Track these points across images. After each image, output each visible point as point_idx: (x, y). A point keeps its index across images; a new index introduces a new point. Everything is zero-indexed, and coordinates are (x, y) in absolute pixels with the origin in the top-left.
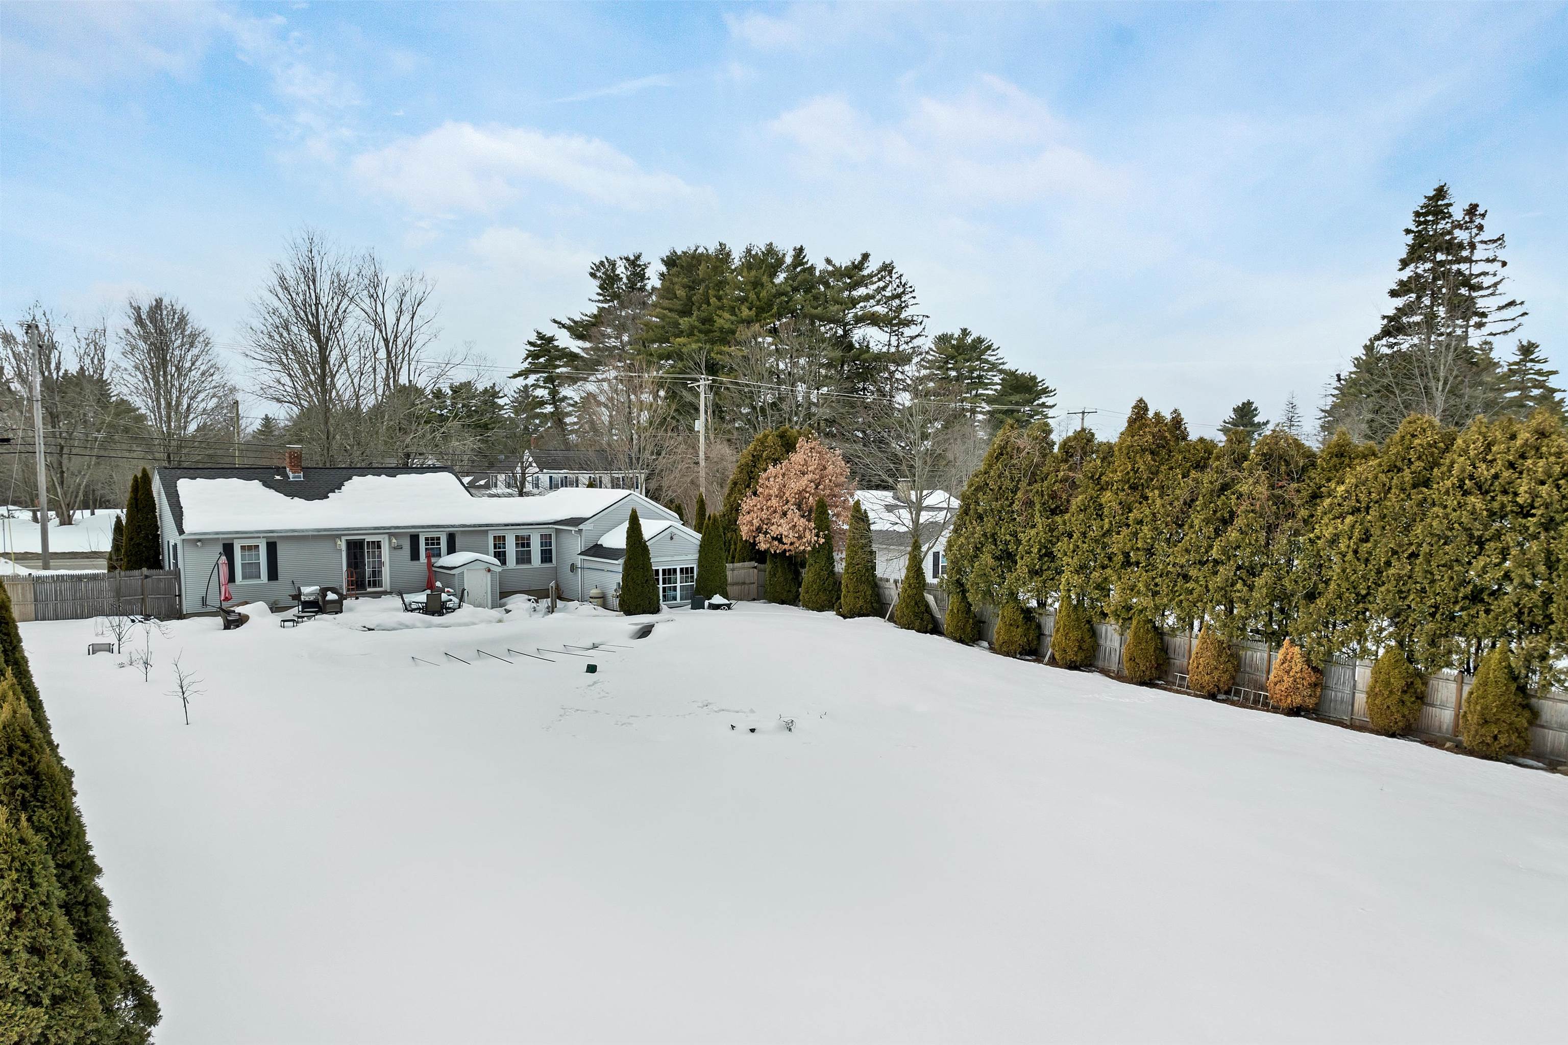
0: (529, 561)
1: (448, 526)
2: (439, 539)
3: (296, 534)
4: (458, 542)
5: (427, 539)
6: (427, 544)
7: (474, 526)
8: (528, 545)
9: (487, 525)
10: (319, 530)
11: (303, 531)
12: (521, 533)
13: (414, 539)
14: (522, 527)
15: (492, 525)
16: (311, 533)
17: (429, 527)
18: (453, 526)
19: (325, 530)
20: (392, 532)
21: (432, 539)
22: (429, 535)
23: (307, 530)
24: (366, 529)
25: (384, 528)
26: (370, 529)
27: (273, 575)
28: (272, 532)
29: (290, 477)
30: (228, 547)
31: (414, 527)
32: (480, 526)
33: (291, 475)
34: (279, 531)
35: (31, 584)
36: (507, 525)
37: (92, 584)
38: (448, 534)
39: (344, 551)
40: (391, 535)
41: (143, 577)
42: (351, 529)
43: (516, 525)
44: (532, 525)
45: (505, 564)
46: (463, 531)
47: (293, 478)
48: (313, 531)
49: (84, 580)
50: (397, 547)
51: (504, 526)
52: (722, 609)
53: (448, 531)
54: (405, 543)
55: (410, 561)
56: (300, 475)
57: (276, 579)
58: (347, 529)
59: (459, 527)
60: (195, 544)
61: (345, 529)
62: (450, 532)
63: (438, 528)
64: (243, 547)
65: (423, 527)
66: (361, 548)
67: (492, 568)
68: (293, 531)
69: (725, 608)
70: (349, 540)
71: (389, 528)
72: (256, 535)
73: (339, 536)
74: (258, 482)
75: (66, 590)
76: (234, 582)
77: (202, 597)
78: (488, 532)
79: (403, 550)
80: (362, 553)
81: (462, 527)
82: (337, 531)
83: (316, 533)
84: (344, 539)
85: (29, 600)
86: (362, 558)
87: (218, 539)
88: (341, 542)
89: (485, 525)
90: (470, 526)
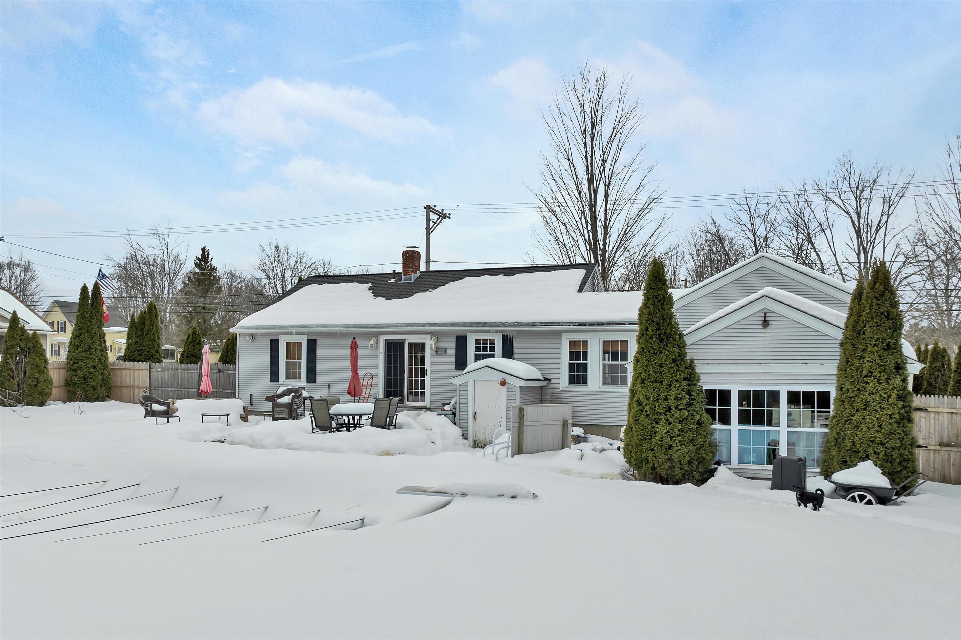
0: (624, 381)
1: (497, 324)
2: (492, 343)
3: (325, 330)
4: (518, 347)
5: (477, 342)
6: (477, 349)
7: (534, 324)
8: (624, 356)
9: (552, 324)
10: (348, 326)
11: (332, 326)
12: (611, 337)
13: (461, 341)
14: (605, 327)
15: (560, 324)
16: (339, 330)
17: (472, 324)
18: (503, 324)
19: (355, 326)
20: (435, 331)
21: (485, 342)
22: (482, 337)
23: (337, 326)
24: (396, 326)
25: (418, 325)
26: (401, 326)
27: (312, 377)
28: (304, 327)
29: (402, 279)
30: (275, 344)
31: (453, 324)
32: (542, 324)
33: (403, 277)
34: (311, 327)
35: (149, 371)
36: (584, 324)
37: (185, 374)
38: (503, 336)
39: (381, 353)
40: (432, 334)
41: (217, 371)
42: (381, 326)
43: (596, 325)
44: (628, 324)
45: (585, 382)
46: (518, 332)
47: (404, 281)
48: (342, 327)
49: (180, 371)
50: (438, 351)
51: (578, 325)
52: (853, 499)
53: (500, 332)
54: (451, 346)
55: (455, 371)
56: (411, 277)
57: (315, 381)
58: (377, 326)
59: (512, 326)
60: (248, 338)
61: (374, 326)
62: (505, 334)
63: (484, 326)
64: (288, 344)
65: (464, 325)
66: (403, 351)
67: (509, 379)
68: (324, 326)
69: (862, 498)
70: (385, 340)
71: (423, 325)
72: (290, 330)
73: (376, 335)
74: (369, 285)
75: (168, 379)
76: (278, 381)
77: (251, 395)
78: (558, 334)
79: (447, 354)
80: (403, 357)
81: (515, 326)
82: (367, 327)
83: (345, 330)
84: (382, 338)
85: (147, 386)
86: (402, 363)
87: (267, 334)
88: (377, 343)
89: (548, 323)
90: (527, 324)
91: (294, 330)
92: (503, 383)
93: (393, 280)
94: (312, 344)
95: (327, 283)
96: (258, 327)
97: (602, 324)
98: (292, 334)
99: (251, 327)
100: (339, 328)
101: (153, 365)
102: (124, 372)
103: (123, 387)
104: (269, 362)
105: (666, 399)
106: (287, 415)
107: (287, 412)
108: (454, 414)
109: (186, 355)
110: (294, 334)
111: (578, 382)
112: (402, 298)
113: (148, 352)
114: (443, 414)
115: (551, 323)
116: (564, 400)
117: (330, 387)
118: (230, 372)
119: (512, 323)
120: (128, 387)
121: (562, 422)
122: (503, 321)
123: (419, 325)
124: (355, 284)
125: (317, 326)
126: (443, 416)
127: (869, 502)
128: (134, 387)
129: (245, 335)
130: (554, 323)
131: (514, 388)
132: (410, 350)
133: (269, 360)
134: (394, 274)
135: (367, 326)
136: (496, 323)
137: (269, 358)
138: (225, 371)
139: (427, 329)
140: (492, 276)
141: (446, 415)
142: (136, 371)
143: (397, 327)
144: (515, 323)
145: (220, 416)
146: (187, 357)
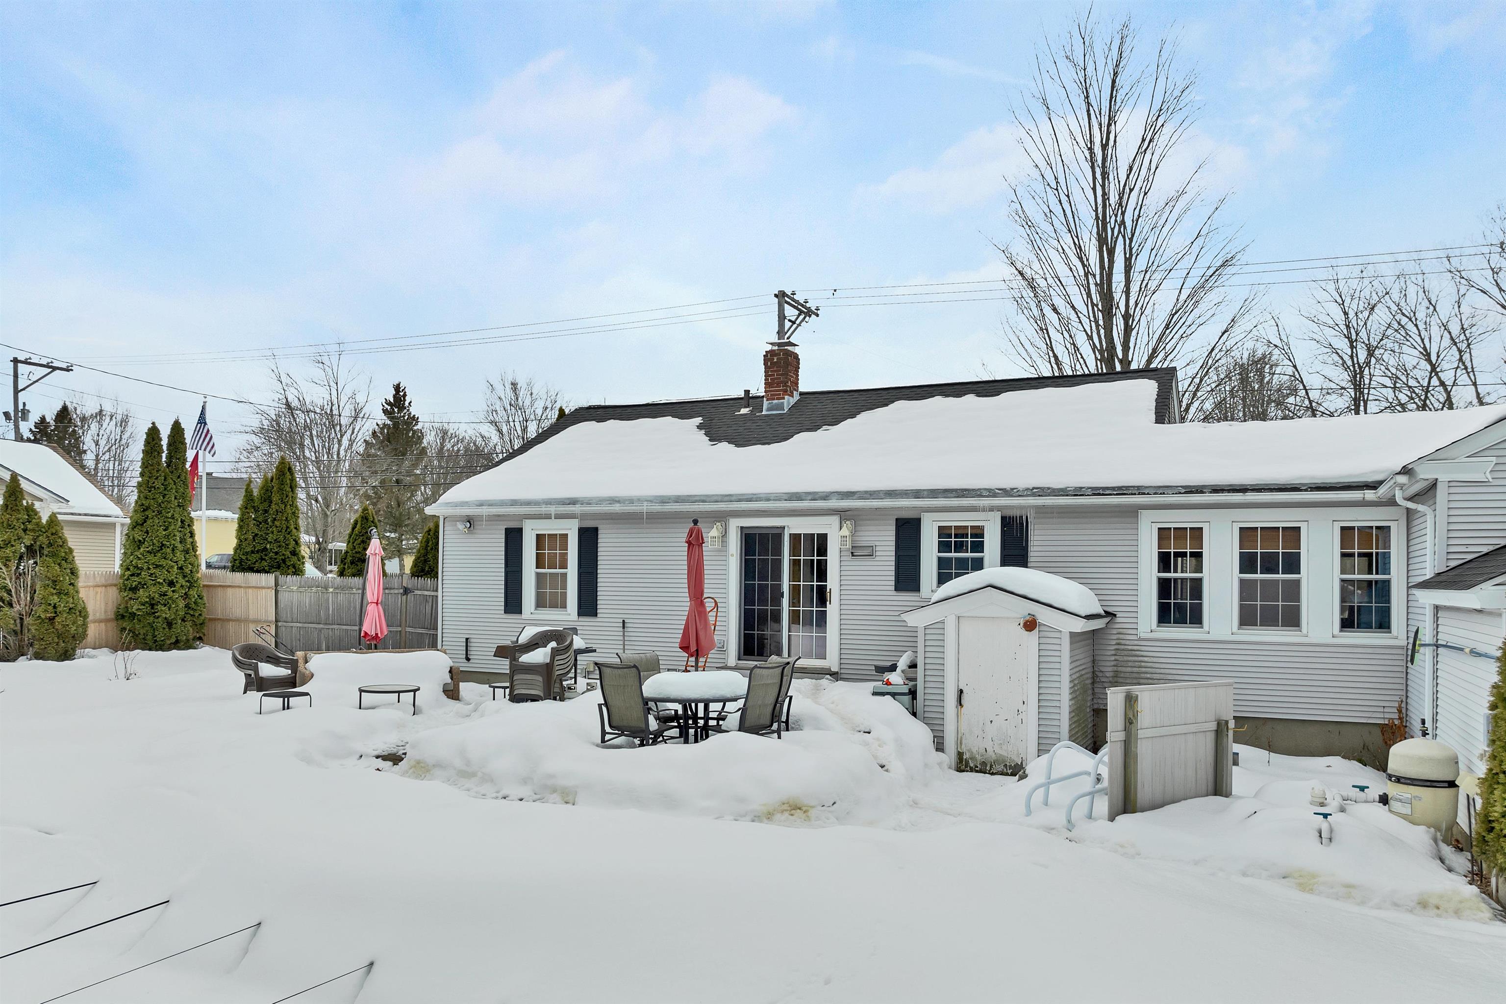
0: (1292, 619)
1: (992, 493)
2: (978, 533)
3: (617, 508)
4: (1040, 541)
5: (943, 532)
6: (944, 546)
7: (1078, 492)
8: (1293, 564)
9: (1121, 491)
10: (664, 500)
11: (631, 501)
12: (1260, 519)
13: (908, 530)
14: (1251, 497)
15: (1140, 490)
16: (645, 508)
17: (934, 493)
18: (1007, 492)
19: (679, 499)
20: (851, 508)
21: (961, 532)
22: (951, 519)
23: (640, 500)
24: (767, 498)
25: (815, 496)
26: (778, 498)
27: (588, 605)
28: (573, 502)
29: (765, 407)
30: (513, 537)
31: (891, 494)
32: (1097, 492)
33: (766, 403)
34: (588, 502)
35: (274, 591)
36: (1198, 490)
37: (341, 597)
38: (1003, 518)
39: (732, 555)
40: (844, 515)
41: (401, 591)
42: (733, 498)
43: (1229, 491)
44: (1306, 490)
46: (1042, 511)
47: (768, 410)
48: (651, 501)
49: (331, 590)
50: (856, 551)
51: (1185, 493)
53: (998, 508)
54: (886, 541)
55: (894, 593)
56: (783, 403)
57: (594, 614)
58: (726, 499)
59: (1027, 496)
60: (460, 526)
61: (720, 499)
62: (1009, 513)
63: (963, 496)
64: (540, 538)
65: (917, 494)
66: (778, 551)
67: (1044, 616)
68: (613, 500)
70: (742, 528)
71: (826, 497)
72: (544, 509)
73: (722, 517)
74: (699, 420)
75: (310, 605)
76: (520, 612)
77: (467, 639)
78: (1133, 512)
79: (877, 559)
80: (778, 564)
81: (1034, 495)
82: (703, 501)
83: (657, 508)
84: (735, 525)
85: (270, 619)
86: (778, 576)
87: (498, 517)
88: (725, 535)
89: (1113, 488)
90: (1063, 492)
91: (552, 510)
92: (1030, 625)
93: (744, 411)
94: (588, 539)
95: (614, 419)
96: (481, 504)
97: (1243, 489)
98: (548, 517)
99: (467, 502)
100: (645, 504)
101: (282, 579)
102: (230, 590)
103: (229, 620)
104: (503, 574)
106: (541, 689)
107: (541, 685)
108: (913, 693)
109: (349, 559)
110: (553, 517)
111: (1181, 620)
112: (769, 444)
113: (276, 553)
114: (888, 694)
115: (1120, 488)
116: (1146, 659)
117: (626, 625)
118: (426, 593)
119: (1027, 489)
120: (238, 620)
121: (1213, 726)
122: (1007, 485)
123: (817, 496)
124: (669, 419)
125: (600, 501)
126: (888, 697)
128: (247, 621)
129: (455, 519)
130: (1127, 488)
131: (1057, 635)
132: (795, 551)
133: (503, 570)
134: (748, 399)
135: (703, 499)
136: (989, 490)
137: (503, 566)
138: (417, 592)
139: (834, 503)
140: (951, 399)
141: (894, 695)
142: (250, 590)
143: (768, 500)
144: (1034, 488)
145: (399, 692)
146: (352, 563)
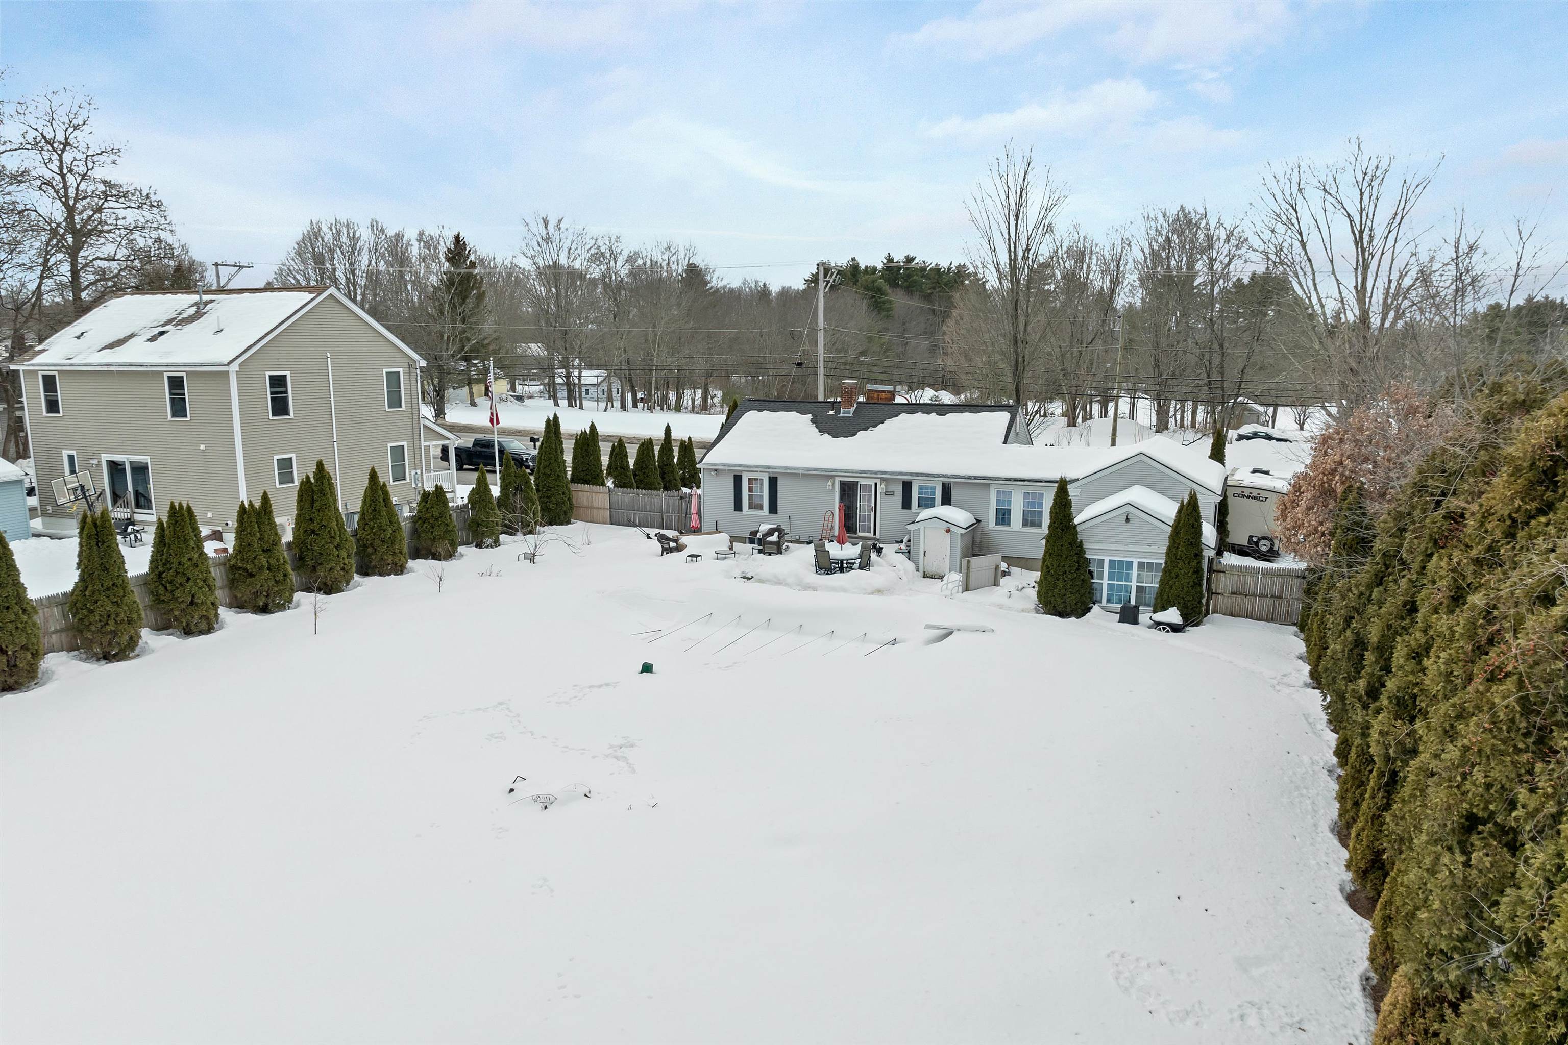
0: (1039, 524)
1: (939, 476)
2: (933, 491)
3: (788, 471)
4: (955, 494)
5: (920, 488)
6: (920, 494)
7: (969, 478)
8: (1040, 505)
9: (984, 478)
10: (809, 469)
11: (794, 469)
12: (1031, 490)
13: (907, 487)
14: (1026, 483)
15: (990, 478)
16: (801, 472)
17: (917, 474)
18: (944, 476)
19: (815, 470)
20: (886, 478)
21: (927, 488)
22: (923, 484)
23: (798, 469)
26: (857, 472)
27: (773, 509)
28: (768, 467)
29: (841, 412)
30: (738, 479)
31: (901, 473)
32: (976, 478)
33: (840, 408)
34: (775, 468)
35: (608, 495)
36: (1009, 480)
38: (942, 484)
39: (836, 490)
40: (882, 480)
42: (838, 471)
43: (1019, 481)
45: (1009, 525)
46: (956, 483)
48: (803, 470)
49: (640, 495)
50: (887, 493)
51: (1005, 480)
52: (1160, 630)
53: (941, 481)
54: (898, 490)
55: (902, 510)
56: (850, 411)
57: (776, 513)
59: (951, 478)
60: (711, 473)
61: (832, 471)
62: (944, 483)
63: (928, 476)
64: (750, 480)
65: (911, 474)
66: (856, 491)
67: (953, 528)
68: (786, 468)
69: (1164, 629)
70: (841, 481)
71: (876, 473)
72: (753, 469)
73: (833, 477)
74: (810, 416)
75: (629, 502)
76: (741, 511)
77: (716, 522)
78: (988, 486)
79: (896, 497)
80: (856, 495)
81: (953, 478)
83: (806, 473)
84: (837, 480)
85: (606, 507)
86: (854, 500)
87: (729, 470)
88: (833, 483)
89: (981, 477)
90: (964, 477)
91: (759, 470)
92: (948, 531)
93: (831, 412)
94: (773, 482)
96: (724, 465)
97: (1024, 480)
98: (756, 472)
101: (612, 489)
102: (580, 493)
103: (580, 507)
104: (733, 494)
105: (1064, 566)
108: (909, 552)
110: (759, 472)
111: (1003, 523)
112: (846, 437)
114: (900, 552)
116: (990, 539)
117: (791, 518)
119: (951, 476)
120: (587, 508)
121: (994, 567)
122: (944, 474)
123: (872, 472)
124: (794, 414)
125: (780, 468)
126: (901, 554)
127: (1168, 631)
128: (592, 508)
129: (706, 470)
130: (986, 477)
131: (955, 536)
135: (826, 470)
136: (937, 474)
137: (733, 491)
139: (880, 475)
141: (903, 552)
142: (593, 493)
143: (851, 471)
144: (954, 475)
